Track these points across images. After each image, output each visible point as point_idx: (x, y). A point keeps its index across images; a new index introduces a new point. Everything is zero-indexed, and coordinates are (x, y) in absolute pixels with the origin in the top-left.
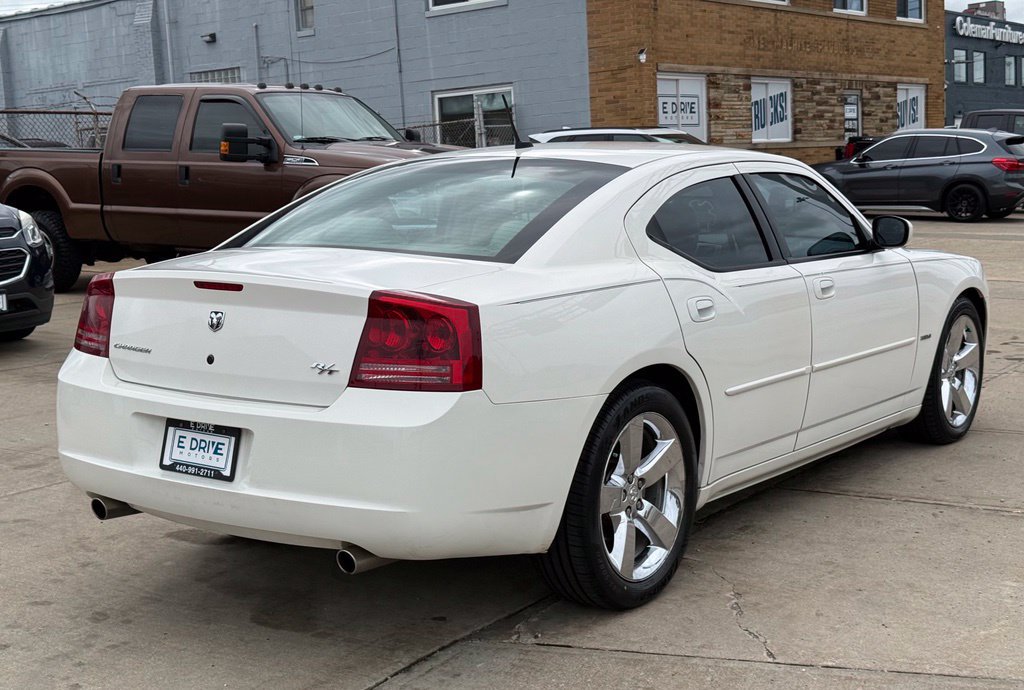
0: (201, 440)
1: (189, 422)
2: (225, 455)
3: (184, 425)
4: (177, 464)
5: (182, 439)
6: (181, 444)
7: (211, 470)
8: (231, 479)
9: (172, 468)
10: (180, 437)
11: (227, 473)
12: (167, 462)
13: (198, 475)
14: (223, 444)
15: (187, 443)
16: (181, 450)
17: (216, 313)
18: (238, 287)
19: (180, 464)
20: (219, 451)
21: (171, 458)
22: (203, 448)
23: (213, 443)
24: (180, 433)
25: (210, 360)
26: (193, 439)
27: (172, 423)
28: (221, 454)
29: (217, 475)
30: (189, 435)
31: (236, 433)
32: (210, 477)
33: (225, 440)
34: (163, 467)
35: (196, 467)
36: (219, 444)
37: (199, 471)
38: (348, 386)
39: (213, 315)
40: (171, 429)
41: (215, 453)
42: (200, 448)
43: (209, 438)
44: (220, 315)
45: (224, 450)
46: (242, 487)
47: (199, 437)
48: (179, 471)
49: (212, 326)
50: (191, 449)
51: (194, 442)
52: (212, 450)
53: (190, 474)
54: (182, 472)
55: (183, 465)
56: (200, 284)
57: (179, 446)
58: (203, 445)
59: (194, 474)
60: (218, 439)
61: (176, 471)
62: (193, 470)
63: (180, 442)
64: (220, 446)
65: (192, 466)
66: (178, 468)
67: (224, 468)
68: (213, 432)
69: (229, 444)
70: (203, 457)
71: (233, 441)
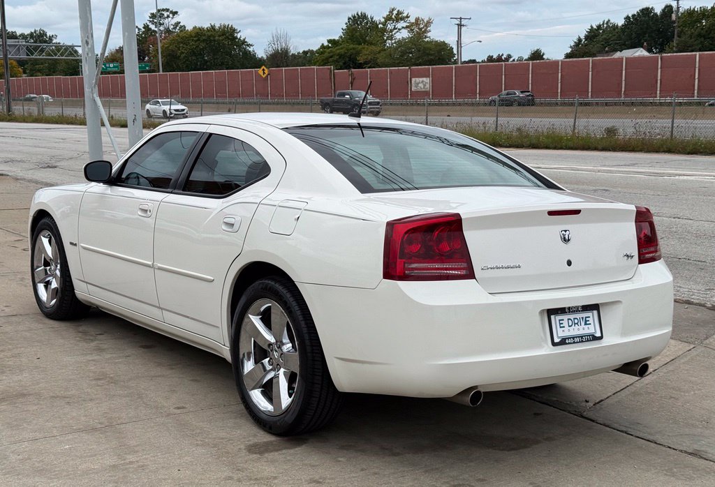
0: (574, 319)
1: (565, 308)
2: (592, 324)
3: (562, 311)
4: (565, 339)
5: (561, 322)
6: (561, 325)
7: (590, 336)
8: (601, 338)
9: (563, 342)
10: (560, 320)
11: (598, 334)
12: (557, 340)
13: (582, 341)
14: (589, 317)
15: (565, 323)
16: (563, 329)
17: (566, 231)
18: (577, 212)
19: (568, 338)
20: (588, 323)
21: (558, 337)
22: (577, 324)
23: (583, 318)
24: (559, 318)
25: (569, 263)
26: (568, 319)
27: (551, 312)
28: (590, 324)
29: (594, 338)
30: (565, 317)
31: (595, 307)
32: (590, 340)
33: (589, 314)
34: (554, 344)
35: (579, 337)
36: (586, 318)
37: (583, 339)
38: (639, 264)
39: (563, 232)
40: (552, 317)
41: (586, 324)
42: (575, 324)
43: (579, 316)
44: (568, 232)
45: (591, 321)
46: (608, 341)
47: (572, 316)
48: (569, 343)
49: (565, 240)
50: (569, 326)
51: (570, 321)
52: (583, 323)
53: (577, 342)
54: (571, 343)
55: (570, 338)
56: (551, 213)
57: (561, 327)
58: (576, 321)
59: (580, 342)
60: (584, 315)
61: (567, 344)
62: (576, 340)
63: (560, 324)
64: (587, 319)
65: (576, 337)
66: (567, 342)
67: (596, 332)
68: (582, 311)
69: (592, 316)
70: (579, 329)
71: (595, 312)
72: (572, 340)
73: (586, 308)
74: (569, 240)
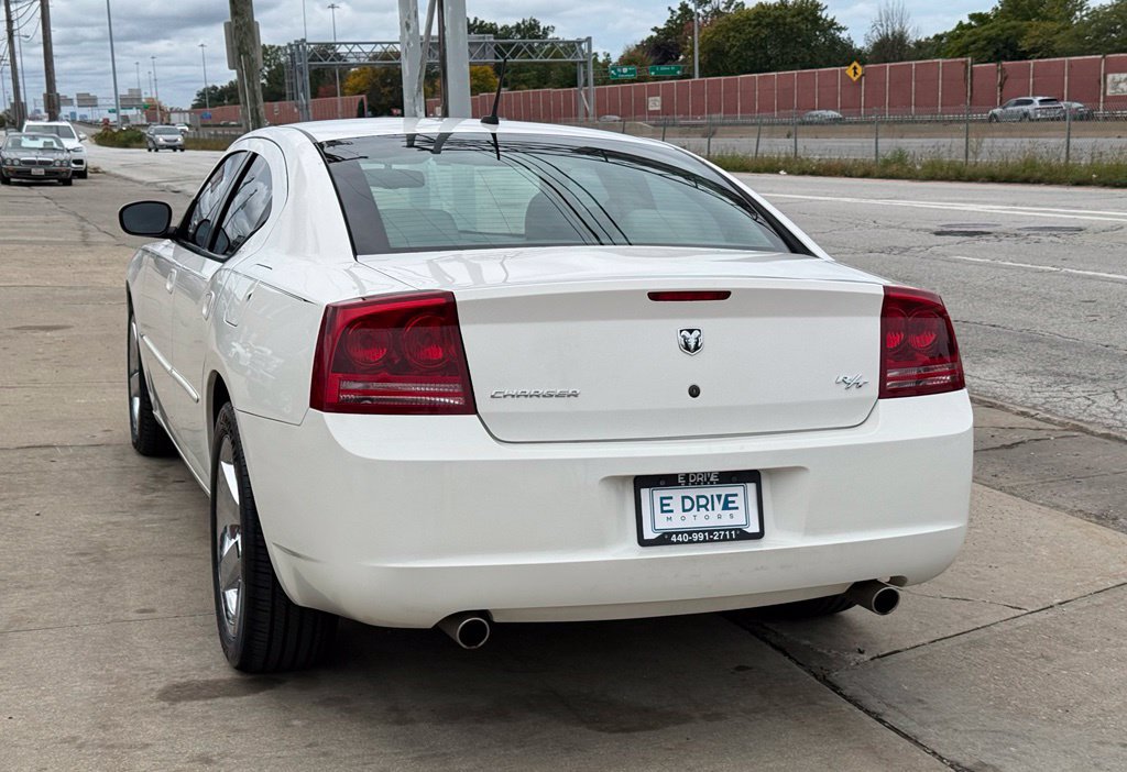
0: (698, 497)
1: (677, 475)
2: (742, 508)
3: (669, 481)
4: (670, 534)
5: (665, 502)
6: (665, 508)
7: (730, 530)
8: (760, 535)
9: (664, 539)
10: (662, 499)
11: (754, 528)
12: (649, 535)
13: (711, 540)
14: (736, 495)
15: (675, 504)
16: (669, 515)
17: (691, 331)
18: (723, 295)
19: (677, 533)
20: (730, 505)
21: (655, 529)
22: (705, 506)
23: (719, 497)
24: (659, 494)
25: (694, 392)
26: (683, 498)
27: (642, 482)
28: (737, 508)
29: (741, 535)
30: (676, 494)
31: (752, 476)
32: (731, 539)
33: (738, 490)
34: (646, 543)
35: (704, 532)
36: (727, 496)
37: (710, 536)
38: (879, 398)
39: (687, 334)
40: (645, 492)
41: (725, 507)
42: (699, 507)
43: (708, 492)
44: (696, 333)
45: (739, 501)
46: (776, 540)
47: (693, 493)
48: (678, 543)
49: (687, 347)
50: (684, 511)
51: (687, 501)
52: (719, 506)
53: (698, 542)
54: (683, 542)
55: (682, 533)
56: (655, 296)
57: (663, 511)
58: (703, 502)
59: (705, 541)
60: (724, 490)
61: (673, 543)
62: (695, 537)
63: (662, 505)
64: (730, 499)
65: (698, 532)
66: (674, 538)
67: (748, 524)
68: (717, 483)
69: (744, 494)
70: (707, 517)
71: (751, 487)
72: (686, 538)
73: (727, 478)
74: (697, 348)
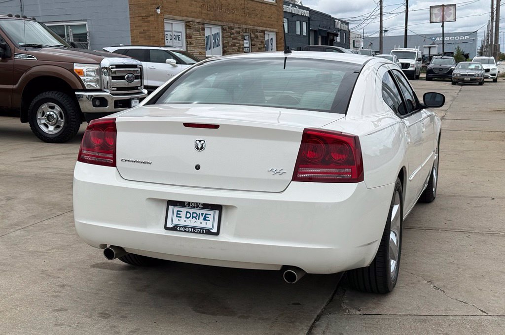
0: (193, 213)
1: (185, 202)
2: (212, 221)
3: (181, 204)
4: (177, 227)
5: (179, 213)
6: (178, 215)
7: (203, 229)
8: (217, 234)
9: (174, 228)
10: (178, 211)
11: (215, 230)
12: (169, 225)
13: (194, 232)
14: (210, 215)
15: (183, 215)
16: (179, 218)
17: (200, 141)
18: (216, 127)
19: (180, 227)
20: (207, 219)
21: (172, 224)
22: (196, 217)
23: (202, 214)
24: (176, 209)
25: (198, 167)
26: (187, 212)
27: (170, 203)
28: (209, 220)
29: (208, 232)
30: (184, 210)
31: (218, 208)
32: (203, 233)
33: (211, 212)
34: (166, 228)
35: (192, 228)
36: (206, 214)
37: (194, 230)
38: (292, 180)
39: (198, 142)
41: (204, 219)
42: (193, 217)
43: (198, 211)
44: (202, 142)
45: (211, 218)
46: (223, 237)
47: (191, 211)
48: (180, 231)
49: (197, 148)
50: (186, 218)
51: (188, 214)
52: (201, 218)
53: (188, 232)
54: (182, 231)
55: (182, 227)
56: (186, 125)
57: (177, 216)
58: (195, 215)
59: (191, 232)
60: (205, 212)
61: (178, 230)
62: (187, 229)
63: (177, 214)
64: (207, 216)
65: (189, 228)
66: (178, 229)
67: (212, 228)
68: (202, 208)
69: (213, 215)
70: (195, 222)
71: (217, 212)
72: (184, 229)
73: (206, 206)
